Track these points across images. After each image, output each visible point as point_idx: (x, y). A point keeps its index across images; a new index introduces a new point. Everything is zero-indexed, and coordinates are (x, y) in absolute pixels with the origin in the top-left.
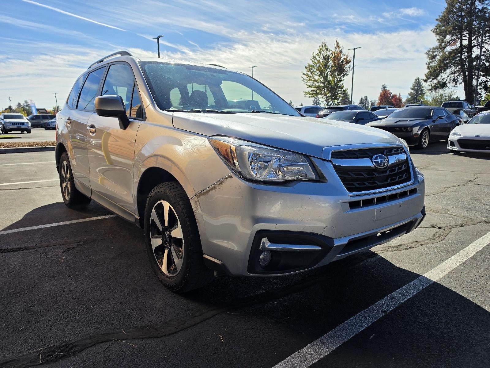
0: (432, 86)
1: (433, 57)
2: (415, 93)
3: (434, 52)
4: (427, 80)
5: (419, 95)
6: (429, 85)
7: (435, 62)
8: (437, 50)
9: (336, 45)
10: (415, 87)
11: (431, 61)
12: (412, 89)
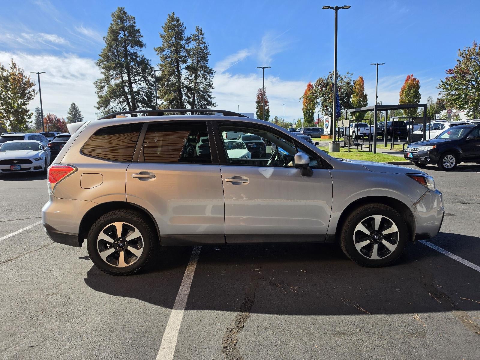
0: (104, 113)
1: (102, 88)
2: (73, 117)
3: (101, 83)
4: (100, 108)
5: (77, 119)
6: (101, 112)
7: (103, 92)
8: (103, 81)
9: (12, 66)
10: (72, 112)
11: (99, 90)
12: (70, 114)
